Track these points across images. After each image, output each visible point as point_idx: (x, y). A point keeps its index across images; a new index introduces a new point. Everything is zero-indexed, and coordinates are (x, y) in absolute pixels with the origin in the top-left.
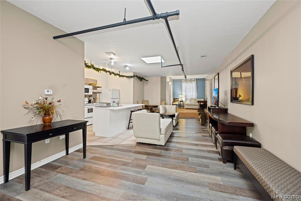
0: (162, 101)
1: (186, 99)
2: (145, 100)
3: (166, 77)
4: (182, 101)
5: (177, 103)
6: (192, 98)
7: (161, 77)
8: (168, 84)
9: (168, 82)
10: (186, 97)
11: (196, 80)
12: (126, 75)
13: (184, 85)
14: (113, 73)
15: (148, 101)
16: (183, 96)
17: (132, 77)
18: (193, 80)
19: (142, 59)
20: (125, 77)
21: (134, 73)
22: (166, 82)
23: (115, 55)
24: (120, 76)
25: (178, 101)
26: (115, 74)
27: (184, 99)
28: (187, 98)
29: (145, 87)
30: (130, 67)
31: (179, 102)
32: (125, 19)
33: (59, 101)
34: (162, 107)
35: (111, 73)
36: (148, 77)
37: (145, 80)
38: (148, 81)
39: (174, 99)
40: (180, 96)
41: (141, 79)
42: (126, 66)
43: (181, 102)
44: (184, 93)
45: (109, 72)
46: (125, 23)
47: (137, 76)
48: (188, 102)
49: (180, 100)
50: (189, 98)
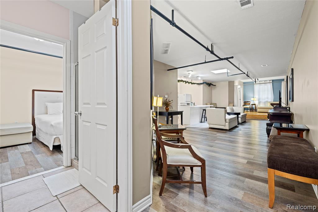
0: (230, 103)
1: (259, 103)
2: (213, 103)
3: (234, 81)
4: (255, 104)
5: (248, 106)
6: (267, 101)
7: (229, 82)
8: (236, 87)
9: (237, 85)
10: (259, 100)
11: (271, 82)
12: (197, 83)
13: (256, 87)
14: (188, 82)
15: (216, 104)
16: (255, 99)
17: (201, 84)
18: (268, 82)
19: (211, 71)
20: (196, 84)
21: (203, 80)
22: (234, 86)
23: (192, 71)
24: (192, 83)
25: (249, 104)
26: (189, 83)
27: (256, 103)
28: (261, 100)
29: (213, 91)
30: (201, 77)
31: (251, 105)
32: (205, 61)
33: (172, 101)
34: (230, 108)
35: (186, 82)
36: (215, 82)
37: (213, 85)
38: (215, 86)
39: (245, 102)
40: (252, 99)
41: (209, 84)
42: (199, 76)
43: (253, 106)
44: (256, 96)
45: (185, 81)
46: (205, 62)
47: (206, 83)
48: (262, 105)
49: (252, 103)
50: (264, 101)
